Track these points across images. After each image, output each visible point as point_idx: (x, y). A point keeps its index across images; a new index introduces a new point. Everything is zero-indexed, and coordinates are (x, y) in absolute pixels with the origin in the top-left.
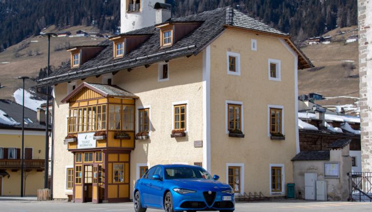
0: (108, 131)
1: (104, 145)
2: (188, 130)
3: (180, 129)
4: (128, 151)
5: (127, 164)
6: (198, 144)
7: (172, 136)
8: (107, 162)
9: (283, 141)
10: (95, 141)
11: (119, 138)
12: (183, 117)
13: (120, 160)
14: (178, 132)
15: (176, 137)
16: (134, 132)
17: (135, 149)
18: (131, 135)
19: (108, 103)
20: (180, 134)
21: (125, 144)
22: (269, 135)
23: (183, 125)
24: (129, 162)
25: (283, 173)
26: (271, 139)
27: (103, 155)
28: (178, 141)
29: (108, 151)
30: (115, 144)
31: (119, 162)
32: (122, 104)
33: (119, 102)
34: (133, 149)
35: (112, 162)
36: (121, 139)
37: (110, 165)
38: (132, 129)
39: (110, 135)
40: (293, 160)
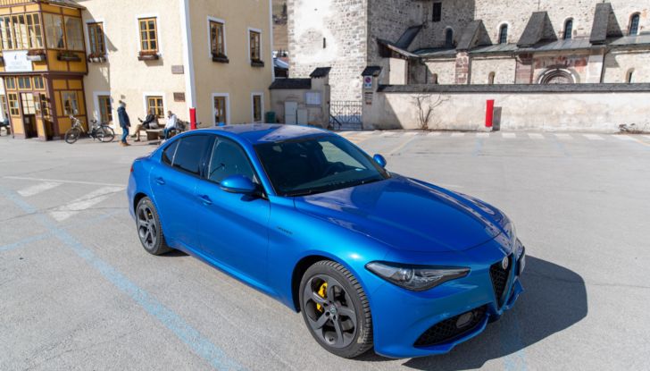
0: (47, 49)
1: (44, 68)
2: (161, 51)
3: (150, 50)
4: (80, 77)
5: (80, 93)
6: (178, 70)
7: (140, 59)
8: (51, 90)
9: (262, 68)
10: (30, 62)
11: (64, 60)
12: (153, 35)
13: (71, 87)
14: (147, 54)
15: (146, 60)
16: (85, 52)
17: (89, 74)
18: (81, 56)
19: (42, 11)
20: (151, 56)
21: (74, 68)
22: (250, 61)
23: (154, 45)
24: (83, 90)
25: (262, 101)
26: (252, 65)
27: (45, 80)
28: (148, 65)
29: (51, 76)
30: (61, 67)
31: (68, 90)
32: (62, 14)
33: (58, 11)
34: (86, 73)
35: (60, 90)
36: (68, 61)
37: (56, 94)
38: (81, 49)
39: (51, 56)
40: (270, 88)
